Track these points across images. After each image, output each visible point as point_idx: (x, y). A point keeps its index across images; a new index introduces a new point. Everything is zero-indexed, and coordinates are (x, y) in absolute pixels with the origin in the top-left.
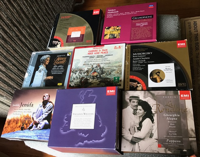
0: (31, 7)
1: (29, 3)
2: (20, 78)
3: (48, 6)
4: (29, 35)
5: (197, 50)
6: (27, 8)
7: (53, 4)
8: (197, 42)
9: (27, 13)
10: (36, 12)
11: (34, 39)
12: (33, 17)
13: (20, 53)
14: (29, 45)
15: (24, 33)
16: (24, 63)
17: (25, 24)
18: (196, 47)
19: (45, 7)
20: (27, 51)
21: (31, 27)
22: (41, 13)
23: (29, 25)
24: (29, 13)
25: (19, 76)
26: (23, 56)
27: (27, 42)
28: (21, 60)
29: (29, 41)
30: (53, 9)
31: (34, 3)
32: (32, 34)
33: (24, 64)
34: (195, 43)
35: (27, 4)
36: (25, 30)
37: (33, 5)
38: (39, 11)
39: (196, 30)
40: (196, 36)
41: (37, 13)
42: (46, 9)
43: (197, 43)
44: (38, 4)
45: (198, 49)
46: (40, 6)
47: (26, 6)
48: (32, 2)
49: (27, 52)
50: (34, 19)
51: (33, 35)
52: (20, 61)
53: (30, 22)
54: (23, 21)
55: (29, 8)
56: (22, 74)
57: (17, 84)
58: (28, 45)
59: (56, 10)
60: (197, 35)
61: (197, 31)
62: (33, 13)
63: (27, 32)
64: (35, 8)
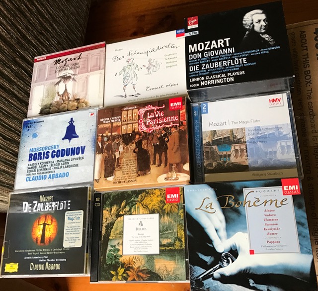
0: (13, 26)
1: (9, 19)
2: (9, 152)
3: (43, 17)
4: (17, 75)
5: (309, 84)
6: (7, 30)
7: (51, 10)
8: (307, 69)
9: (8, 37)
10: (23, 31)
11: (25, 80)
12: (19, 43)
13: (3, 109)
14: (19, 93)
15: (7, 73)
16: (14, 125)
17: (6, 58)
18: (307, 78)
19: (38, 19)
20: (15, 103)
21: (18, 59)
22: (32, 31)
23: (15, 58)
24: (12, 37)
25: (6, 149)
26: (10, 114)
27: (14, 89)
28: (6, 121)
29: (18, 86)
30: (54, 19)
31: (18, 17)
32: (21, 72)
33: (13, 128)
34: (305, 72)
35: (7, 22)
36: (8, 67)
37: (17, 21)
38: (28, 30)
39: (305, 48)
40: (306, 58)
41: (24, 33)
42: (40, 23)
43: (307, 71)
44: (25, 16)
45: (309, 82)
46: (29, 21)
47: (4, 25)
48: (14, 17)
49: (16, 106)
50: (22, 46)
51: (23, 74)
52: (6, 123)
53: (15, 51)
55: (10, 28)
56: (12, 145)
57: (6, 163)
58: (16, 93)
59: (59, 20)
60: (306, 56)
61: (307, 49)
63: (12, 70)
64: (20, 25)
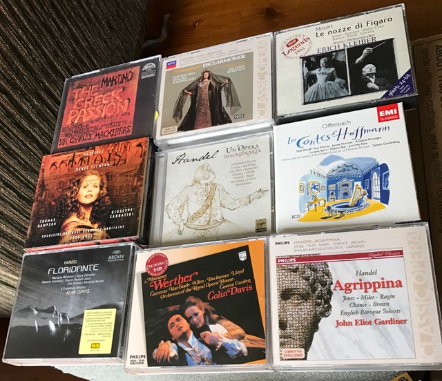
0: (37, 45)
3: (78, 43)
4: (39, 113)
6: (28, 48)
7: (89, 37)
9: (28, 59)
10: (50, 56)
11: (51, 122)
12: (43, 70)
13: (19, 156)
14: (41, 139)
15: (26, 108)
17: (26, 87)
19: (71, 45)
20: (36, 151)
21: (42, 93)
22: (62, 59)
23: (37, 90)
25: (22, 211)
26: (29, 165)
54: (21, 79)
62: (42, 60)
